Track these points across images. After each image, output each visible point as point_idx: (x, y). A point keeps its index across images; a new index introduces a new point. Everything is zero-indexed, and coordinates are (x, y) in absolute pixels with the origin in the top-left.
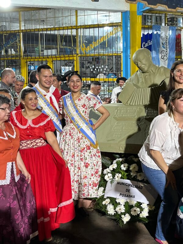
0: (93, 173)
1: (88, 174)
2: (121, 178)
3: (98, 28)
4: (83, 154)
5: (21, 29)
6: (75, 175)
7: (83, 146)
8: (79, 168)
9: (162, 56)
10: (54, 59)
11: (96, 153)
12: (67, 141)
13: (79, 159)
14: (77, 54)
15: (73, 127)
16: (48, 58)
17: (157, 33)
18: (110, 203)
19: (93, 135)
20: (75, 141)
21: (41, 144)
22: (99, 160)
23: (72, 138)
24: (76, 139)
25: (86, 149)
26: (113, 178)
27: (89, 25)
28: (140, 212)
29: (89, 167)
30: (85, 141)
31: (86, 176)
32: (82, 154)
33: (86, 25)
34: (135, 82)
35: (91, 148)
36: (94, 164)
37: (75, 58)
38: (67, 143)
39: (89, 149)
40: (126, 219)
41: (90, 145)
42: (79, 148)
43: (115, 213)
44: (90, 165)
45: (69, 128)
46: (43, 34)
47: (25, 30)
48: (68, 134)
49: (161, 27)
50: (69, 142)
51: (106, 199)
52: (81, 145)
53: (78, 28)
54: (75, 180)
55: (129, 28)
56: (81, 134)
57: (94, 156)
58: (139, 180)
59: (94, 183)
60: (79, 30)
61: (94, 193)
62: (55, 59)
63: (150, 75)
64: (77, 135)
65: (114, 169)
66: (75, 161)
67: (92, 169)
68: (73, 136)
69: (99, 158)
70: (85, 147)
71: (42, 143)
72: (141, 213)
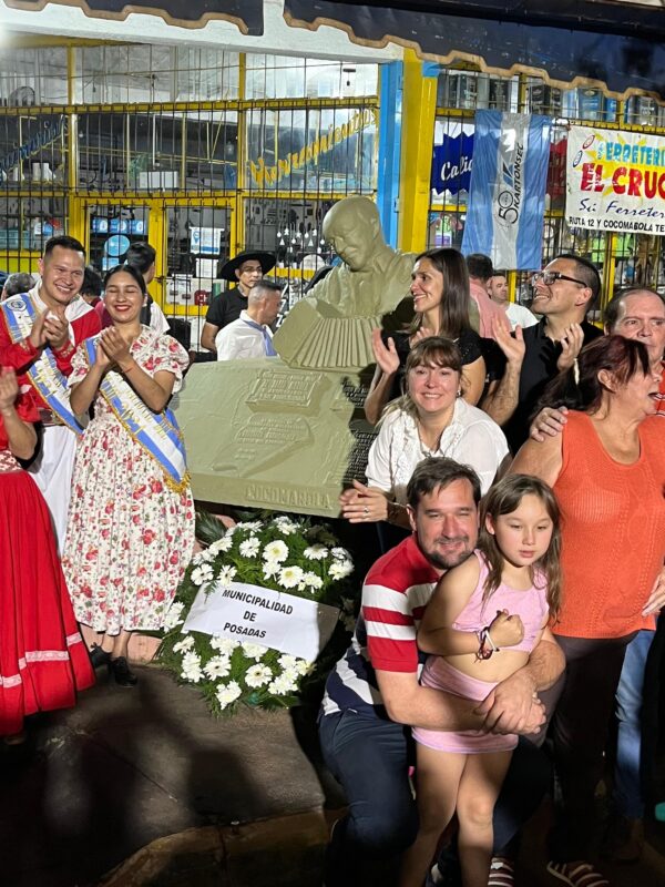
0: (160, 560)
1: (150, 563)
2: (237, 579)
3: (304, 112)
4: (141, 505)
5: (73, 103)
6: (110, 564)
7: (142, 480)
8: (126, 545)
9: (501, 210)
10: (168, 202)
11: (178, 503)
12: (95, 464)
13: (128, 517)
14: (240, 190)
15: (114, 424)
16: (151, 197)
17: (490, 135)
18: (191, 651)
19: (178, 453)
20: (119, 464)
21: (6, 467)
22: (187, 526)
23: (110, 456)
24: (120, 460)
25: (148, 490)
26: (215, 578)
27: (279, 101)
28: (270, 679)
29: (154, 543)
30: (148, 467)
31: (144, 569)
32: (138, 503)
33: (270, 101)
34: (329, 297)
35: (165, 488)
36: (170, 534)
37: (232, 202)
38: (95, 472)
39: (160, 490)
40: (228, 694)
41: (162, 480)
42: (129, 485)
43: (203, 676)
44: (158, 537)
45: (103, 427)
46: (152, 119)
47: (85, 105)
48: (99, 445)
49: (505, 117)
50: (100, 468)
51: (185, 636)
52: (135, 479)
53: (246, 109)
54: (112, 577)
55: (398, 117)
56: (138, 446)
57: (172, 512)
58: (283, 586)
59: (156, 589)
60: (249, 112)
61: (151, 616)
62: (173, 202)
63: (371, 279)
64: (125, 446)
65: (221, 552)
66: (114, 524)
67: (160, 547)
68: (114, 452)
69: (188, 521)
70: (147, 483)
71: (8, 463)
72: (273, 681)
